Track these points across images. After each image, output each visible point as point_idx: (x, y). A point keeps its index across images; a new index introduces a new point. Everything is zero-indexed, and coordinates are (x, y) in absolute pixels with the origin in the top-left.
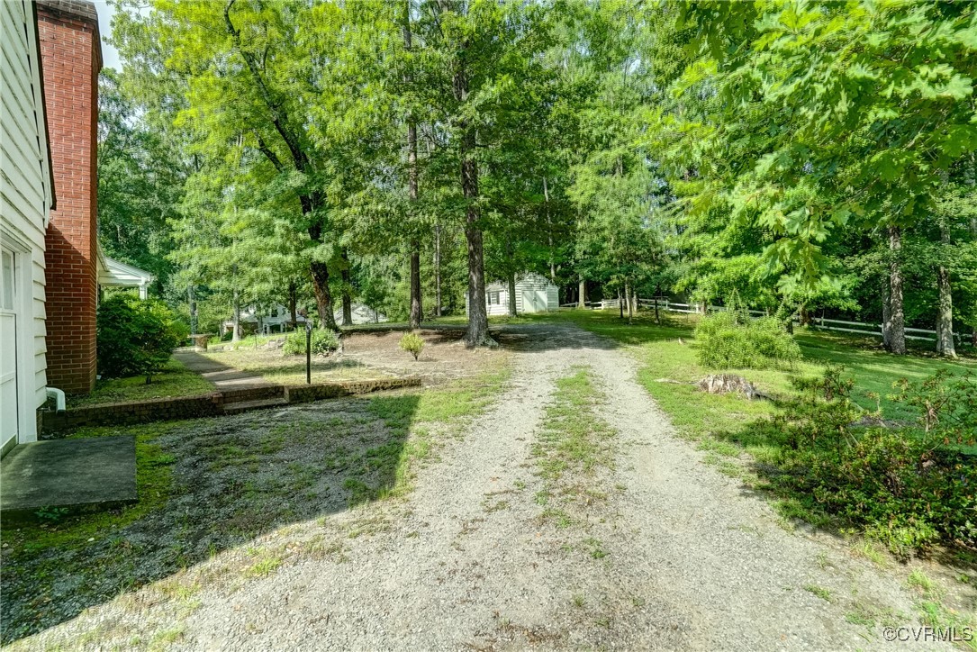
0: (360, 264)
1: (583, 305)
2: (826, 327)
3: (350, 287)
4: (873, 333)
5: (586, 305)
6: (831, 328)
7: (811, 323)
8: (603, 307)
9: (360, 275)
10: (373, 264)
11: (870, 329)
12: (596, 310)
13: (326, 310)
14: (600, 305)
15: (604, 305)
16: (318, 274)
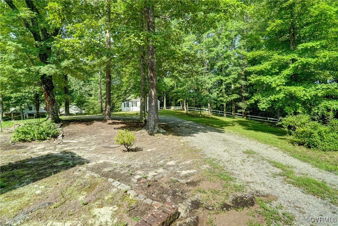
0: (73, 89)
1: (165, 108)
2: (250, 118)
3: (69, 97)
4: (265, 120)
5: (166, 108)
6: (252, 118)
7: (247, 117)
8: (172, 109)
9: (73, 94)
10: (79, 89)
11: (264, 119)
12: (169, 110)
13: (52, 108)
14: (171, 108)
15: (172, 108)
16: (46, 86)
